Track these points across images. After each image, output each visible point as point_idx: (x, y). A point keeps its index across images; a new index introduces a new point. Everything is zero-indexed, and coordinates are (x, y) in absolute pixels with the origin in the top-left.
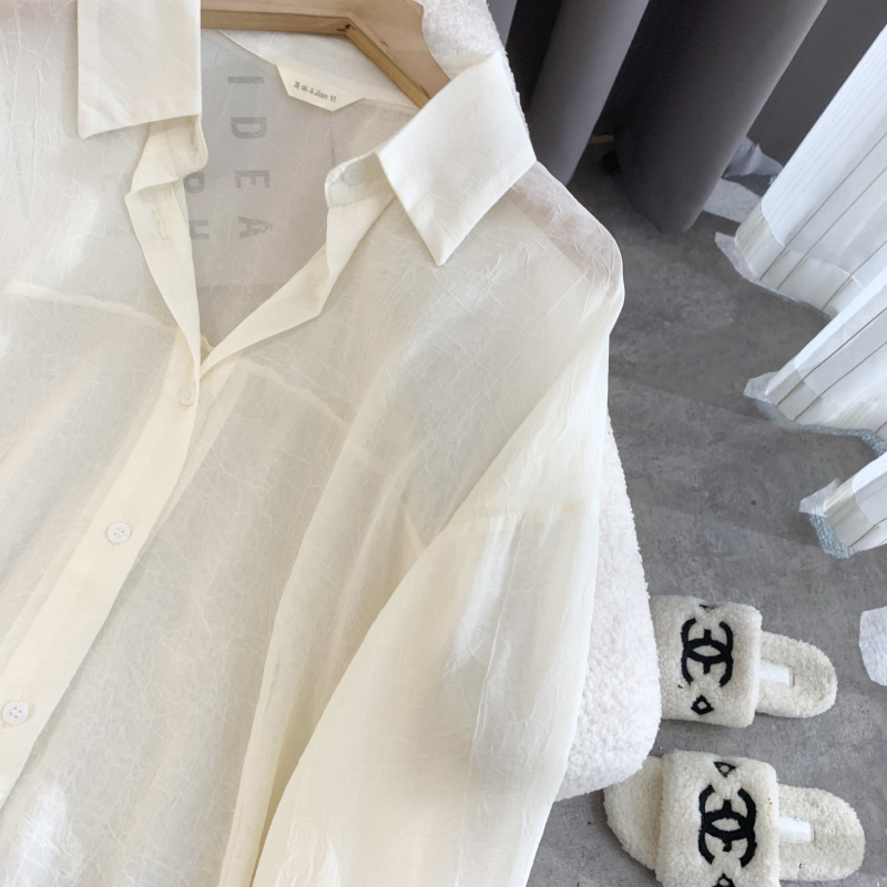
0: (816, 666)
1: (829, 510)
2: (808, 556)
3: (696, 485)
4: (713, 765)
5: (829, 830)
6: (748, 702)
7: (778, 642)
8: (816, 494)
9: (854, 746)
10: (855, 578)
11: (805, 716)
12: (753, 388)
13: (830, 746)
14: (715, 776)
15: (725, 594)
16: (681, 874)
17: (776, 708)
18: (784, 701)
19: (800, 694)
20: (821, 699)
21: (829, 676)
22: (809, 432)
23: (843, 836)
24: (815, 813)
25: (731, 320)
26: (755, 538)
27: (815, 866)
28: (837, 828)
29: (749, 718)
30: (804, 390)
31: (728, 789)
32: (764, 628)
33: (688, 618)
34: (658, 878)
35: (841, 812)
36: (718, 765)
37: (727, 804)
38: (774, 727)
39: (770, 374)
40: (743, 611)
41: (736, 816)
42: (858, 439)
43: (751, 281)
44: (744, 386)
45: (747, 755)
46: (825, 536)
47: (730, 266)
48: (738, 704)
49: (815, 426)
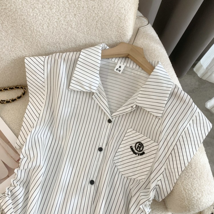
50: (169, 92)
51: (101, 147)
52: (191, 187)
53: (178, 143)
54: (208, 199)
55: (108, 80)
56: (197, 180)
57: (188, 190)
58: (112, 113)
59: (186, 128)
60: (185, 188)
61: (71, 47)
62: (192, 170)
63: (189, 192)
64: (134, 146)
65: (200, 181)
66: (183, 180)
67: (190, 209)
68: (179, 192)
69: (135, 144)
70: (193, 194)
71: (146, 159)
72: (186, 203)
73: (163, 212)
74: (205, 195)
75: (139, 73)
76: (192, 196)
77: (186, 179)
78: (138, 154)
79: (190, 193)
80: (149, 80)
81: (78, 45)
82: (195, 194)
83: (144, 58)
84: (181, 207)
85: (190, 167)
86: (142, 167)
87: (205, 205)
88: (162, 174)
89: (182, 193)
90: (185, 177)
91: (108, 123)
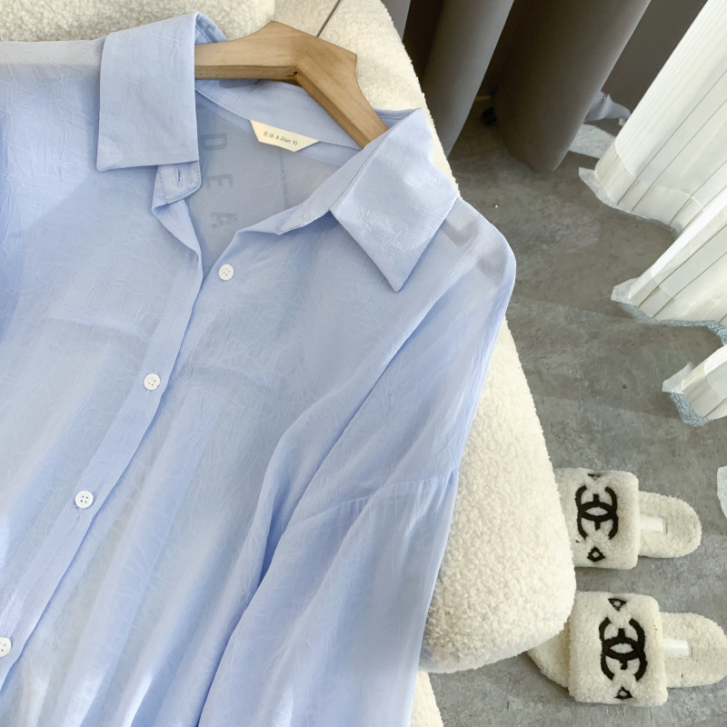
0: (683, 517)
1: (686, 389)
2: (671, 427)
3: (578, 376)
4: (608, 602)
5: (703, 645)
6: (632, 550)
7: (652, 499)
8: (674, 376)
9: (718, 576)
10: (710, 441)
11: (677, 556)
12: (618, 294)
13: (699, 578)
14: (609, 610)
15: (607, 462)
16: (589, 690)
17: (654, 552)
18: (660, 546)
19: (673, 539)
20: (690, 541)
21: (695, 523)
22: (665, 326)
23: (714, 649)
24: (691, 633)
25: (596, 239)
26: (628, 415)
27: (693, 675)
28: (709, 644)
29: (634, 562)
30: (660, 294)
31: (621, 620)
32: (640, 489)
33: (580, 486)
34: (571, 693)
35: (711, 630)
36: (612, 601)
37: (621, 632)
38: (653, 566)
39: (631, 281)
40: (623, 477)
41: (629, 641)
42: (705, 329)
43: (610, 205)
44: (611, 293)
45: (633, 591)
46: (684, 410)
47: (592, 194)
48: (624, 552)
49: (670, 321)
87: (517, 631)
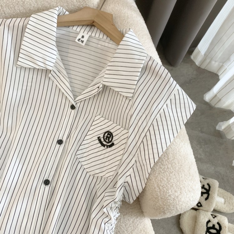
14: (211, 218)
31: (214, 221)
36: (212, 215)
37: (214, 225)
50: (142, 66)
51: (61, 139)
52: (167, 183)
53: (151, 129)
54: (189, 198)
55: (70, 55)
56: (175, 174)
57: (163, 186)
58: (75, 96)
59: (162, 110)
60: (160, 184)
61: (19, 12)
62: (168, 162)
63: (164, 188)
64: (102, 136)
65: (179, 175)
66: (157, 175)
67: (165, 211)
68: (152, 190)
69: (103, 134)
70: (170, 192)
71: (115, 151)
72: (161, 203)
73: (137, 217)
74: (184, 193)
75: (106, 44)
76: (167, 194)
77: (161, 173)
78: (107, 146)
79: (165, 190)
80: (118, 51)
81: (28, 9)
82: (172, 192)
83: (113, 25)
84: (154, 209)
85: (166, 158)
86: (111, 162)
87: (184, 205)
88: (132, 168)
89: (155, 191)
90: (160, 171)
91: (71, 110)
